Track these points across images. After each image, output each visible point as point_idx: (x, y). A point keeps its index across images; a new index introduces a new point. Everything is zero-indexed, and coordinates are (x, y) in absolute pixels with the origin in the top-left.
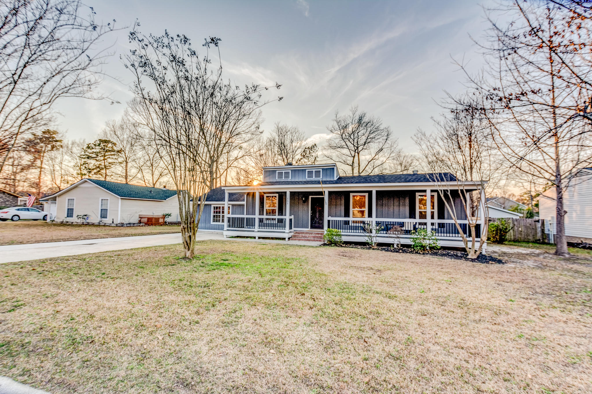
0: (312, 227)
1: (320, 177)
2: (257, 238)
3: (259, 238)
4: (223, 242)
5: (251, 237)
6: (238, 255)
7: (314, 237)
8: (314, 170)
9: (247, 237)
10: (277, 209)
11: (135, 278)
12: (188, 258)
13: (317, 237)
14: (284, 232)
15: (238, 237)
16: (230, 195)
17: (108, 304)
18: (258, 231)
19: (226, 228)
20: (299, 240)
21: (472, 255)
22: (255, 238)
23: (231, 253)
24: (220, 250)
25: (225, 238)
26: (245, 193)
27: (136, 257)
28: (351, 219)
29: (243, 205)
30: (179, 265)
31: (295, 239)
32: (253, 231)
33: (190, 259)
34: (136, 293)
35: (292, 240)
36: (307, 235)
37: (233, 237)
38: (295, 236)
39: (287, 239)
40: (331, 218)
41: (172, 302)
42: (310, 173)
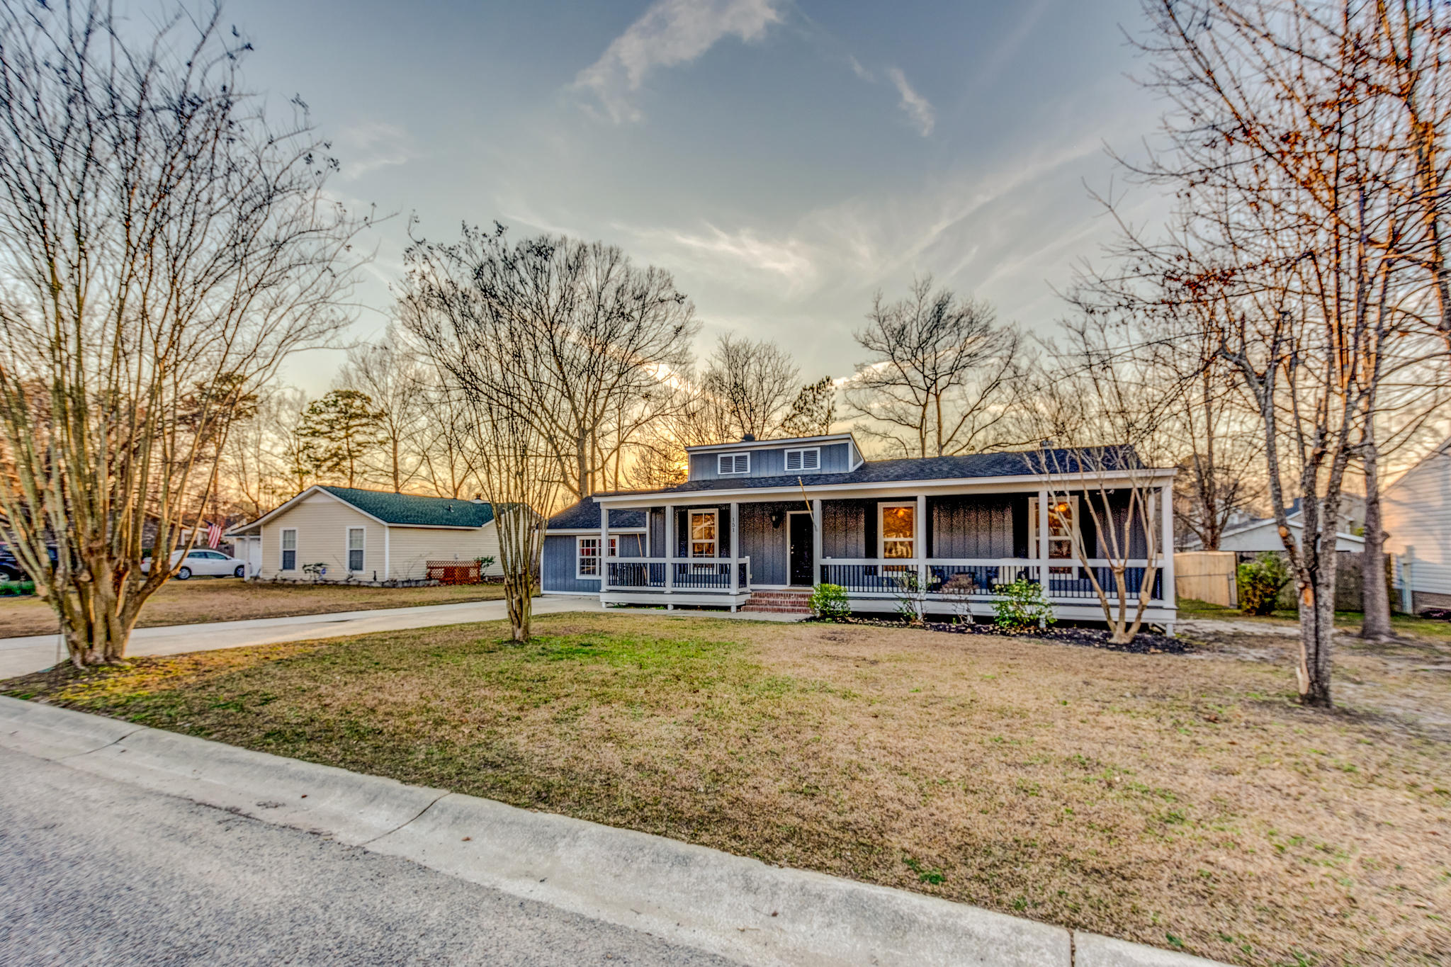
0: (793, 582)
1: (815, 465)
2: (670, 607)
3: (676, 607)
4: (595, 616)
5: (657, 606)
6: (614, 637)
7: (793, 604)
8: (802, 451)
9: (650, 606)
10: (716, 541)
11: (427, 669)
12: (518, 642)
13: (800, 604)
14: (727, 594)
15: (630, 605)
16: (613, 514)
17: (392, 699)
18: (673, 593)
19: (604, 587)
20: (761, 610)
21: (1120, 636)
22: (666, 607)
23: (603, 634)
24: (583, 629)
25: (603, 609)
26: (647, 509)
27: (427, 640)
28: (880, 561)
29: (643, 536)
30: (501, 653)
31: (752, 610)
32: (662, 593)
33: (521, 643)
34: (431, 687)
35: (746, 610)
36: (779, 600)
37: (619, 606)
38: (751, 602)
39: (734, 609)
40: (829, 561)
41: (485, 698)
42: (794, 457)
